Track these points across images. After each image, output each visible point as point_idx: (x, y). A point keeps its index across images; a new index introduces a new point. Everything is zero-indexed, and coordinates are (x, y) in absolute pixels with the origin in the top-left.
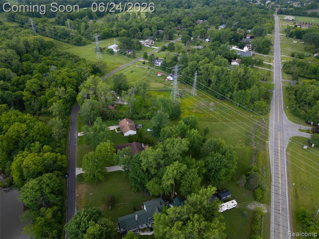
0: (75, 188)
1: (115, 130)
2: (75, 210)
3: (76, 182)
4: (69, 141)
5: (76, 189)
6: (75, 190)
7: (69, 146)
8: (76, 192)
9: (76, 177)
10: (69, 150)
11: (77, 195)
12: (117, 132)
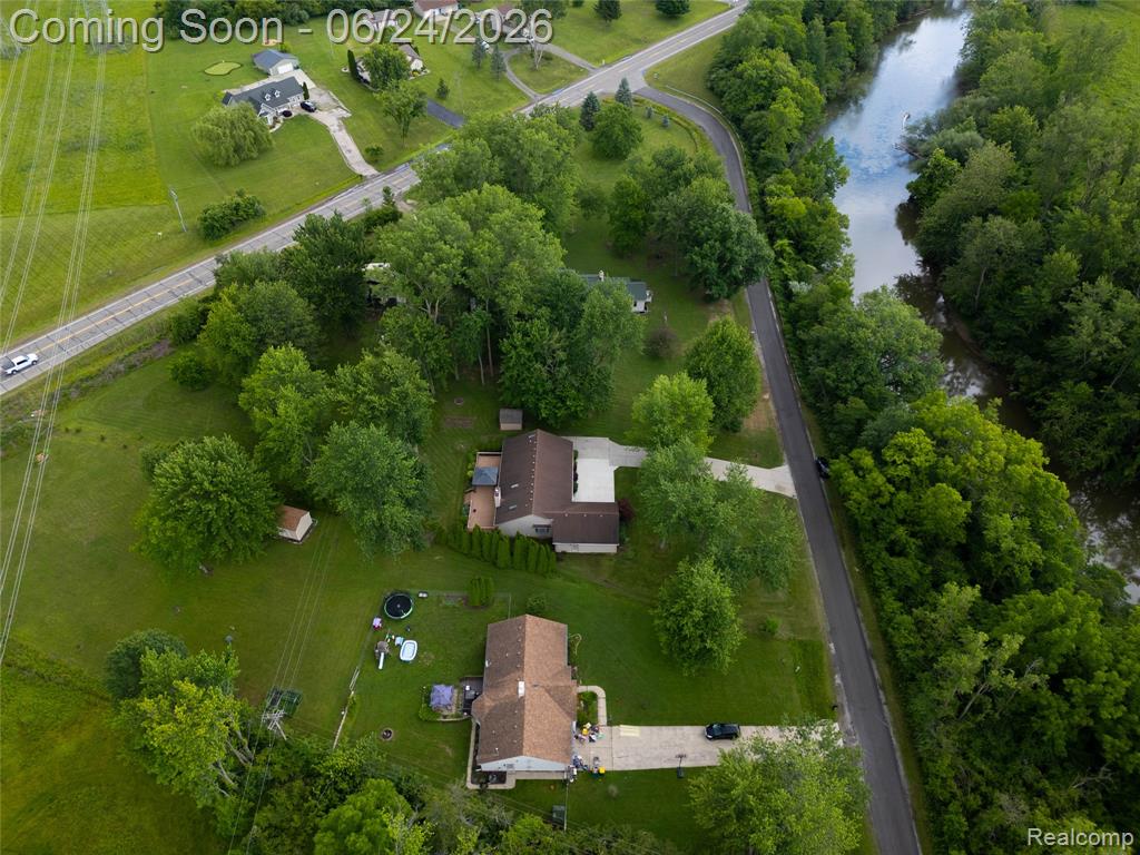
0: (778, 418)
1: (610, 723)
2: (766, 361)
3: (779, 440)
4: (883, 688)
5: (774, 414)
6: (778, 412)
7: (868, 643)
8: (771, 404)
9: (785, 457)
10: (860, 614)
11: (767, 396)
12: (600, 692)
